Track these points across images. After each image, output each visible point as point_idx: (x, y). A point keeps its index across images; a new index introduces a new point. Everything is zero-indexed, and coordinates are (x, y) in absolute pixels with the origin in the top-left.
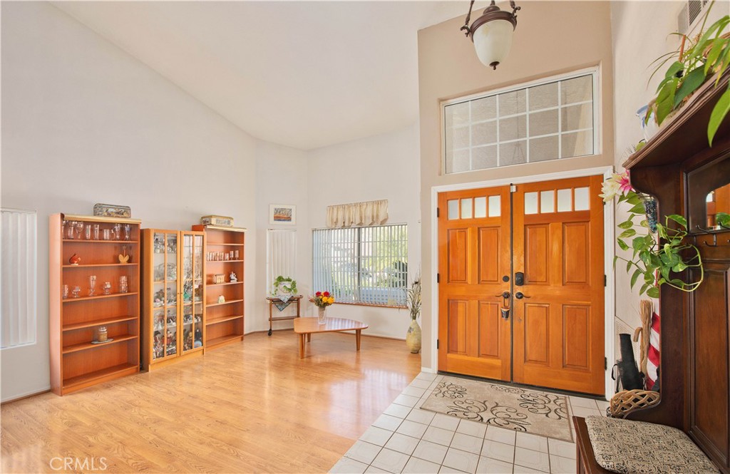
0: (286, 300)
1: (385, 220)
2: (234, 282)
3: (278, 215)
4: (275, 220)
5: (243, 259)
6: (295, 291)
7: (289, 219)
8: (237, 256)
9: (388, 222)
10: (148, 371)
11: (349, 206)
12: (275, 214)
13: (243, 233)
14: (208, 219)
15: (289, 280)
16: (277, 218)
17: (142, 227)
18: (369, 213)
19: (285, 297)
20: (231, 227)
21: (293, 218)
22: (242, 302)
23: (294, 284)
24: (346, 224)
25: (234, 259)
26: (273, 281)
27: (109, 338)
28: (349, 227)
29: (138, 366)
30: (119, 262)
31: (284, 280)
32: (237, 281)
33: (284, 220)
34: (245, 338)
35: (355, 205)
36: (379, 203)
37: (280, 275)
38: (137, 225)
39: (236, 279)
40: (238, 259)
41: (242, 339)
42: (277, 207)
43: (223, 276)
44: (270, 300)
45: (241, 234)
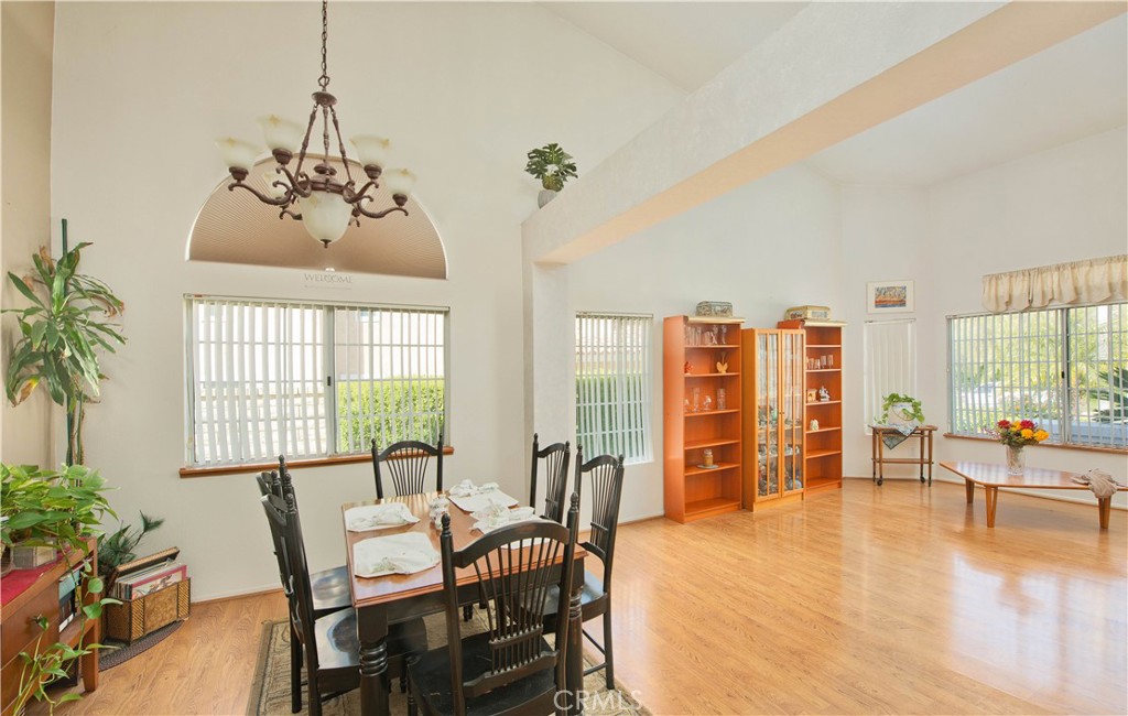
0: (909, 432)
2: (826, 401)
3: (881, 298)
4: (876, 306)
5: (840, 367)
6: (921, 419)
7: (902, 303)
8: (831, 363)
10: (752, 510)
12: (877, 296)
13: (839, 329)
14: (799, 312)
15: (908, 400)
16: (880, 303)
17: (743, 327)
19: (906, 427)
20: (827, 321)
21: (909, 300)
22: (840, 431)
23: (915, 406)
24: (1035, 304)
25: (827, 367)
26: (882, 403)
27: (714, 463)
28: (1042, 309)
29: (740, 502)
30: (717, 372)
31: (899, 400)
32: (830, 399)
33: (893, 306)
34: (844, 483)
35: (1059, 267)
37: (895, 392)
38: (737, 325)
39: (828, 397)
40: (832, 367)
41: (840, 486)
42: (880, 285)
43: (814, 393)
44: (875, 431)
45: (838, 330)
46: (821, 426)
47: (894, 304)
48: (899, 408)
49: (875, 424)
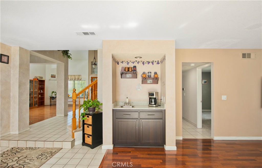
0: (55, 97)
1: (81, 79)
7: (55, 77)
8: (43, 86)
9: (82, 80)
11: (72, 75)
14: (37, 77)
15: (55, 92)
16: (52, 77)
18: (77, 77)
20: (42, 79)
21: (56, 77)
22: (44, 97)
24: (71, 80)
26: (51, 93)
28: (72, 80)
31: (54, 92)
32: (43, 92)
34: (45, 106)
35: (74, 75)
36: (79, 75)
42: (52, 74)
43: (40, 91)
44: (50, 97)
45: (44, 81)
46: (41, 96)
47: (54, 77)
48: (54, 94)
49: (50, 96)
